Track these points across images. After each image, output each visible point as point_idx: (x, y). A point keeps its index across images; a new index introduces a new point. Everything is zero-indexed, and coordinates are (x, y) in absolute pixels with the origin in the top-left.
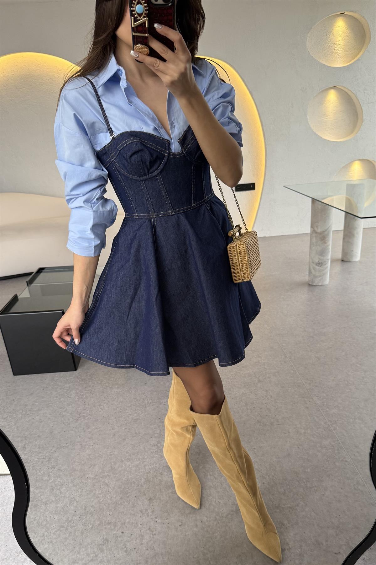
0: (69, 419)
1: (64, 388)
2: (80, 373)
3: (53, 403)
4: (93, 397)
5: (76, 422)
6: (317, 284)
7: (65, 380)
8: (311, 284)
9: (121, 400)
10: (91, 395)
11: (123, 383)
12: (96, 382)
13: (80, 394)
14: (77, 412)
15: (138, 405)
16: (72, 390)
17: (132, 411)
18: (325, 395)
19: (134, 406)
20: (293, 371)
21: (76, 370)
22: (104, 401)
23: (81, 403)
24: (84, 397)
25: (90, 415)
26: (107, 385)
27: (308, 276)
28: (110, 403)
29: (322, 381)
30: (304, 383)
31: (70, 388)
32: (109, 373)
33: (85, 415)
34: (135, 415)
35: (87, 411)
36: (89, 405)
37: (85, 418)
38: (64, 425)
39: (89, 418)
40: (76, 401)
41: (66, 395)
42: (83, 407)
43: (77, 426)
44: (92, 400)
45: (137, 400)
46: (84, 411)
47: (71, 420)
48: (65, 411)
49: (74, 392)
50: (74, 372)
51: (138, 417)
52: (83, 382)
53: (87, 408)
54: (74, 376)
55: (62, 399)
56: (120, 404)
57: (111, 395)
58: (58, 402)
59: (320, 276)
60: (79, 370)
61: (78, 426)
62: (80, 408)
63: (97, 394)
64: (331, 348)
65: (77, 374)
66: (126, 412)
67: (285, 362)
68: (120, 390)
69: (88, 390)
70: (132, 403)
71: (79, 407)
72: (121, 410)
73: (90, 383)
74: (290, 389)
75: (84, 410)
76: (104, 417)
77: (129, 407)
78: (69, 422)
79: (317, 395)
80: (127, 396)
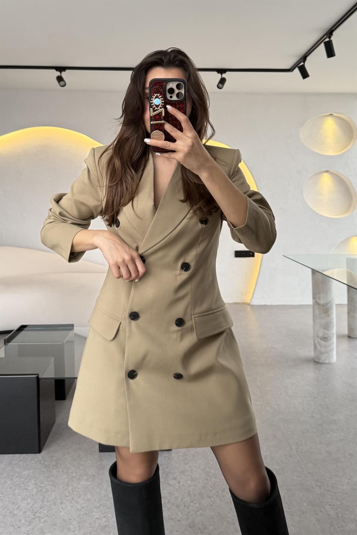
0: (20, 521)
1: (22, 475)
2: (44, 456)
3: (4, 497)
4: (54, 491)
5: (28, 525)
6: (324, 362)
7: (25, 464)
8: (316, 360)
9: (89, 497)
10: (53, 487)
11: (94, 474)
12: (61, 470)
13: (40, 486)
14: (32, 510)
15: (109, 505)
16: (30, 479)
17: (100, 513)
18: (339, 503)
19: (104, 506)
20: (301, 468)
21: (40, 452)
22: (68, 498)
23: (39, 498)
24: (44, 490)
25: (47, 515)
26: (74, 475)
27: (313, 351)
28: (74, 500)
29: (335, 483)
30: (313, 485)
31: (28, 476)
32: (79, 459)
33: (41, 515)
34: (104, 519)
35: (45, 510)
36: (48, 502)
37: (40, 520)
38: (13, 529)
39: (45, 520)
40: (33, 495)
41: (23, 485)
42: (41, 504)
43: (28, 531)
44: (53, 495)
45: (108, 499)
46: (41, 510)
47: (23, 521)
48: (18, 508)
49: (33, 482)
50: (38, 455)
51: (107, 523)
52: (45, 470)
53: (45, 505)
54: (36, 460)
55: (16, 491)
56: (86, 503)
57: (77, 490)
58: (11, 496)
59: (327, 352)
60: (44, 453)
61: (30, 532)
62: (36, 506)
63: (60, 487)
64: (343, 440)
65: (40, 457)
66: (92, 515)
67: (291, 456)
68: (89, 483)
69: (50, 481)
70: (102, 503)
71: (36, 504)
72: (87, 512)
73: (54, 471)
74: (297, 492)
75: (41, 508)
76: (64, 520)
77: (97, 508)
78: (20, 525)
79: (330, 503)
80: (96, 492)
